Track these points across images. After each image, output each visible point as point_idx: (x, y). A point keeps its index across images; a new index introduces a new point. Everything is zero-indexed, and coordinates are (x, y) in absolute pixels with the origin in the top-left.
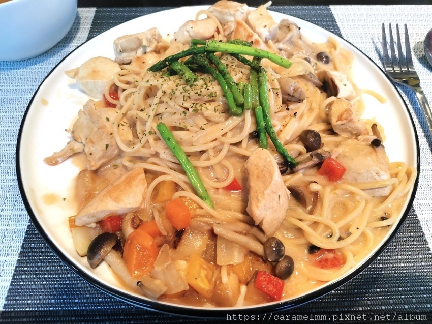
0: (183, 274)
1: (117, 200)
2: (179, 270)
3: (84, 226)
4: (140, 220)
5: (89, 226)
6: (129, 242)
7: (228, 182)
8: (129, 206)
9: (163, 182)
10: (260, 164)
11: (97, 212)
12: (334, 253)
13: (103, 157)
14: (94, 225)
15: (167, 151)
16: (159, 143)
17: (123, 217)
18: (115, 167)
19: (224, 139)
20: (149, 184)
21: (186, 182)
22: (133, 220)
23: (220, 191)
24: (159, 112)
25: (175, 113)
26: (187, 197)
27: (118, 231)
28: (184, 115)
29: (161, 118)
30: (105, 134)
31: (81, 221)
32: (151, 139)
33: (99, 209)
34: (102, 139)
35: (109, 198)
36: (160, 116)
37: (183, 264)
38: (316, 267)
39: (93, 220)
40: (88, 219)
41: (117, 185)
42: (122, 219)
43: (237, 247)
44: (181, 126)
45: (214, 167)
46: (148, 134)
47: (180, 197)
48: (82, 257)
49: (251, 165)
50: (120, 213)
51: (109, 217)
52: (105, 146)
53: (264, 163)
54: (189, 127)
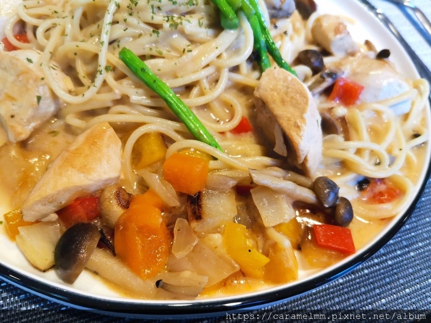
0: (223, 251)
1: (84, 169)
2: (216, 248)
3: (38, 222)
4: (128, 194)
5: (44, 220)
6: (121, 228)
7: (236, 122)
8: (105, 177)
9: (145, 136)
10: (280, 87)
11: (58, 193)
12: (385, 183)
13: (33, 118)
14: (54, 217)
15: (140, 91)
16: (125, 82)
17: (97, 195)
18: (52, 134)
19: (220, 62)
20: (124, 141)
21: (178, 132)
22: (118, 195)
23: (229, 135)
24: (115, 36)
25: (140, 35)
26: (190, 148)
27: (95, 218)
28: (156, 34)
29: (118, 46)
30: (31, 81)
31: (33, 213)
32: (110, 77)
33: (60, 187)
34: (28, 90)
35: (70, 168)
36: (115, 44)
37: (217, 238)
38: (372, 204)
39: (52, 208)
40: (44, 207)
41: (77, 149)
42: (98, 198)
43: (283, 198)
44: (154, 53)
45: (212, 105)
46: (104, 72)
47: (179, 151)
48: (44, 271)
49: (266, 91)
50: (93, 189)
51: (77, 199)
52: (35, 100)
53: (285, 84)
54: (164, 52)
